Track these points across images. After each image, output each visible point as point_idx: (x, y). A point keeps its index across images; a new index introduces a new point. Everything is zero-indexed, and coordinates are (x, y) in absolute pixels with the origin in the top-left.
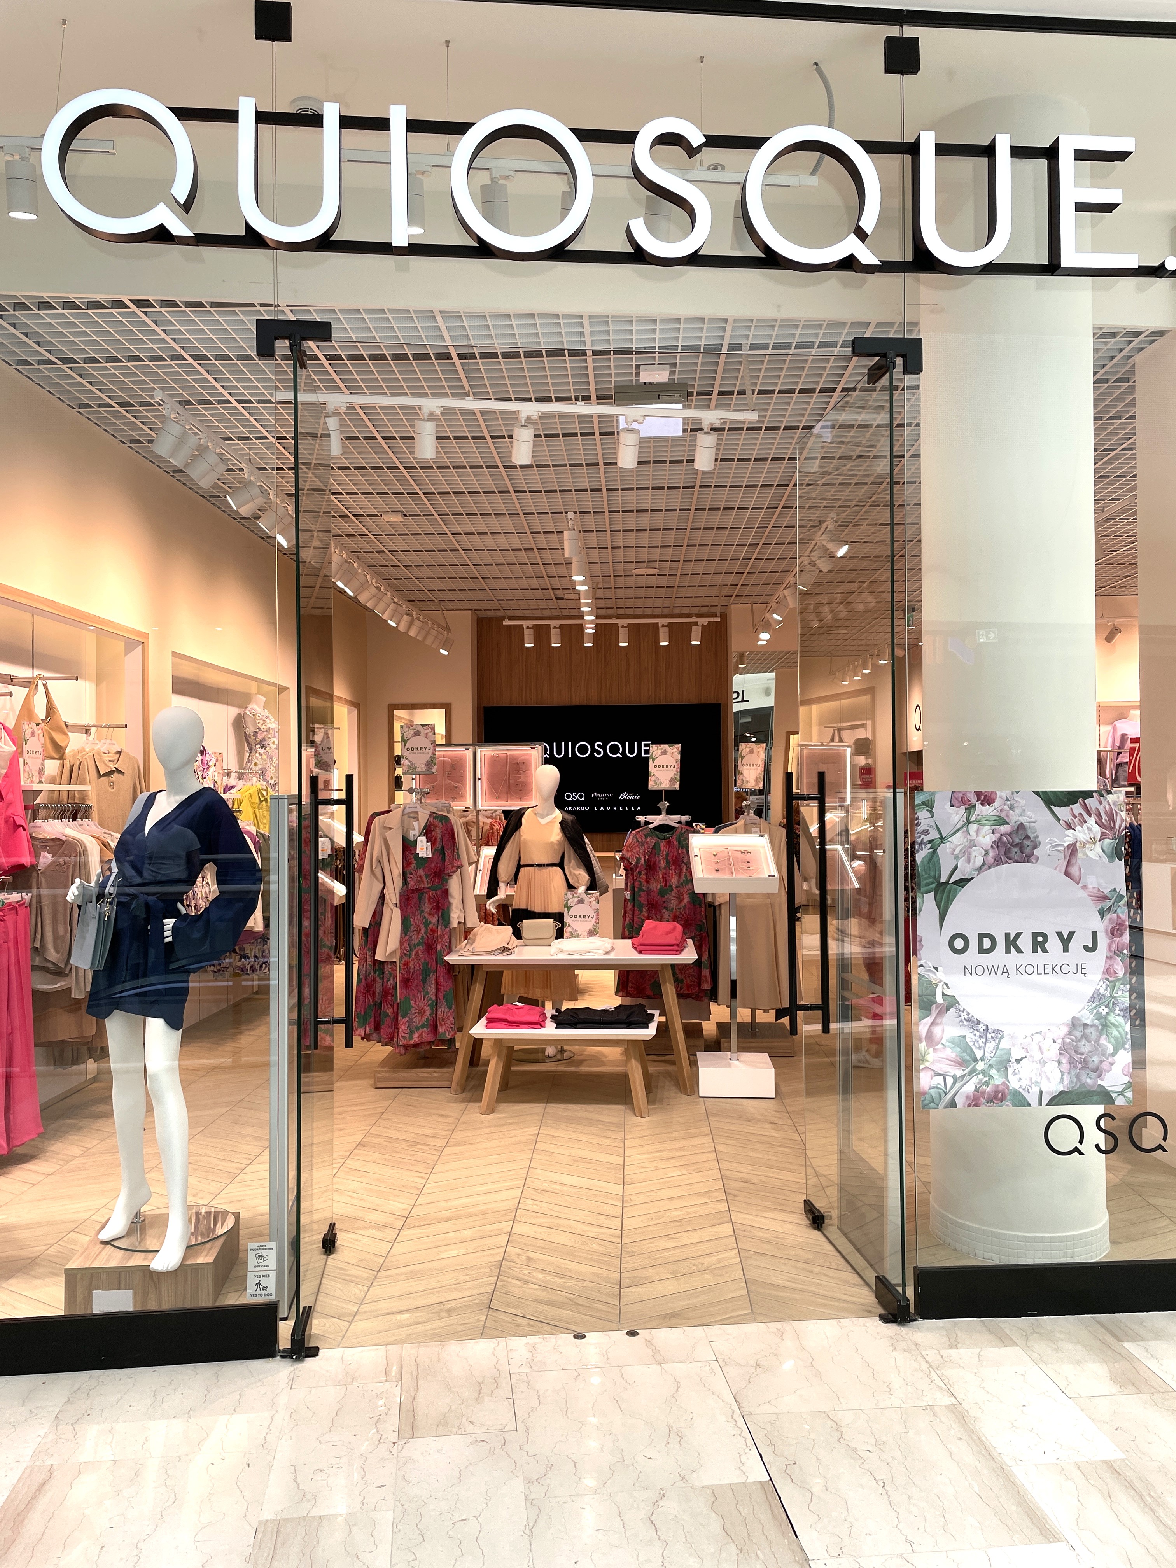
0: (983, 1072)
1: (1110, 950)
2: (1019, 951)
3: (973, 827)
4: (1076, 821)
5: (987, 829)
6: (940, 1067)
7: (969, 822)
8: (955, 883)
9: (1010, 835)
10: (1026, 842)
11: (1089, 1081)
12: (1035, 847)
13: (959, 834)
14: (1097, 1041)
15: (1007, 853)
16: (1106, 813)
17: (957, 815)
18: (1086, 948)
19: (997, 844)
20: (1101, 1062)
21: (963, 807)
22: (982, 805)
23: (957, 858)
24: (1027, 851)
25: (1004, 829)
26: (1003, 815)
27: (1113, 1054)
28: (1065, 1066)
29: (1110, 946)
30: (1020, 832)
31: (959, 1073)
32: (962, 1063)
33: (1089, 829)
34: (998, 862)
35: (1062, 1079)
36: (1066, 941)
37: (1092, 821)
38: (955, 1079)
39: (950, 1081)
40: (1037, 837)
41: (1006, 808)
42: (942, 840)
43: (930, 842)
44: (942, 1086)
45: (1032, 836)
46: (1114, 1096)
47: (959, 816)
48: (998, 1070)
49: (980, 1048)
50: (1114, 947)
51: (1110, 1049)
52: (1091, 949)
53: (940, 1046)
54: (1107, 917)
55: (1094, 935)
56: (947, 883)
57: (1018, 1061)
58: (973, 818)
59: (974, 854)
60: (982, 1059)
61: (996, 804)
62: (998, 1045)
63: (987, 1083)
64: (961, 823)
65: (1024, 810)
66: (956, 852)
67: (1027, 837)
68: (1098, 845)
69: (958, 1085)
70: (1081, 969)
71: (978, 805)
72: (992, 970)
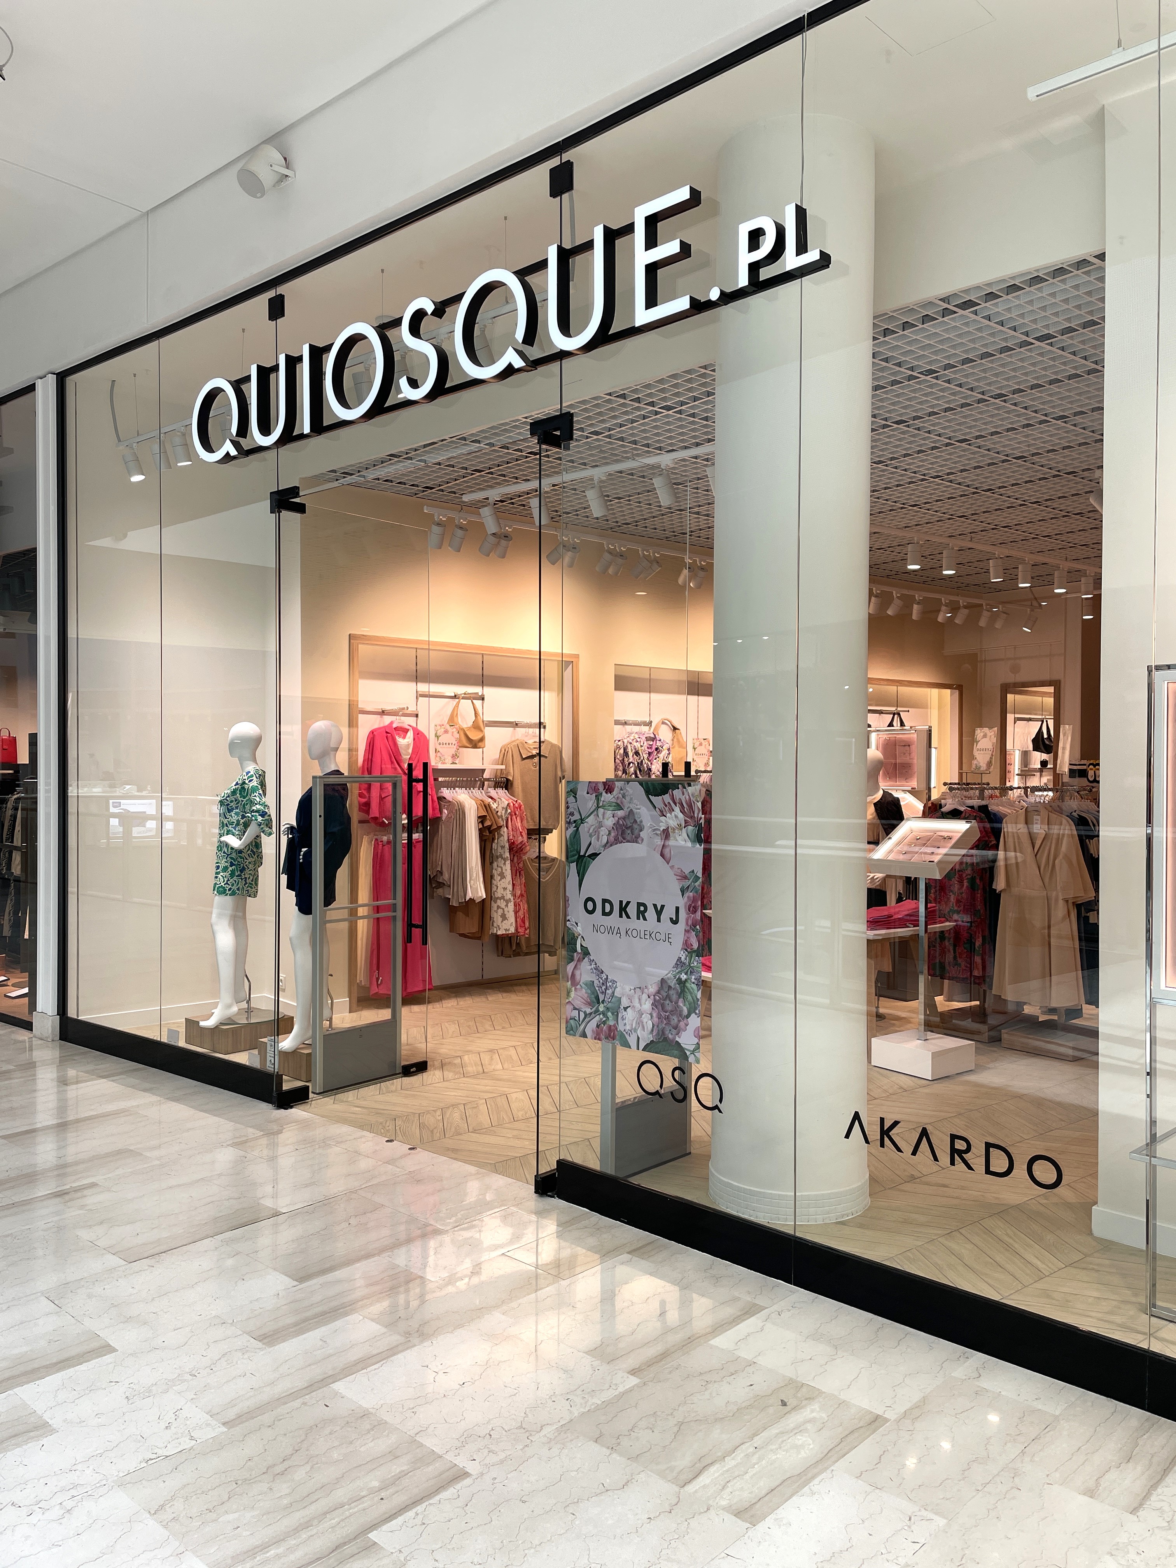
0: (604, 1013)
1: (687, 924)
2: (628, 917)
3: (601, 810)
4: (667, 809)
5: (609, 813)
6: (578, 1003)
7: (598, 807)
8: (589, 856)
9: (624, 818)
10: (635, 826)
11: (670, 1036)
12: (641, 830)
13: (592, 816)
14: (677, 1003)
15: (623, 833)
16: (687, 804)
18: (671, 919)
19: (617, 824)
20: (679, 1021)
21: (594, 795)
22: (606, 793)
23: (591, 836)
24: (636, 832)
25: (620, 813)
26: (619, 802)
27: (688, 1016)
28: (656, 1019)
29: (687, 920)
30: (631, 817)
31: (588, 1011)
32: (590, 1004)
33: (676, 817)
34: (617, 841)
35: (652, 1030)
36: (659, 912)
37: (677, 810)
38: (586, 1015)
39: (582, 1015)
40: (641, 822)
41: (620, 796)
42: (582, 820)
43: (575, 822)
44: (577, 1018)
45: (638, 821)
46: (688, 1053)
47: (592, 801)
48: (613, 1014)
49: (602, 993)
50: (690, 922)
51: (685, 1011)
52: (675, 922)
53: (578, 987)
54: (686, 895)
55: (677, 909)
56: (584, 856)
57: (625, 1009)
58: (601, 804)
59: (602, 833)
60: (603, 1002)
61: (614, 793)
62: (613, 993)
63: (604, 1023)
64: (594, 808)
65: (631, 799)
66: (591, 831)
67: (635, 821)
68: (684, 830)
69: (587, 1020)
70: (668, 938)
71: (604, 794)
72: (610, 930)
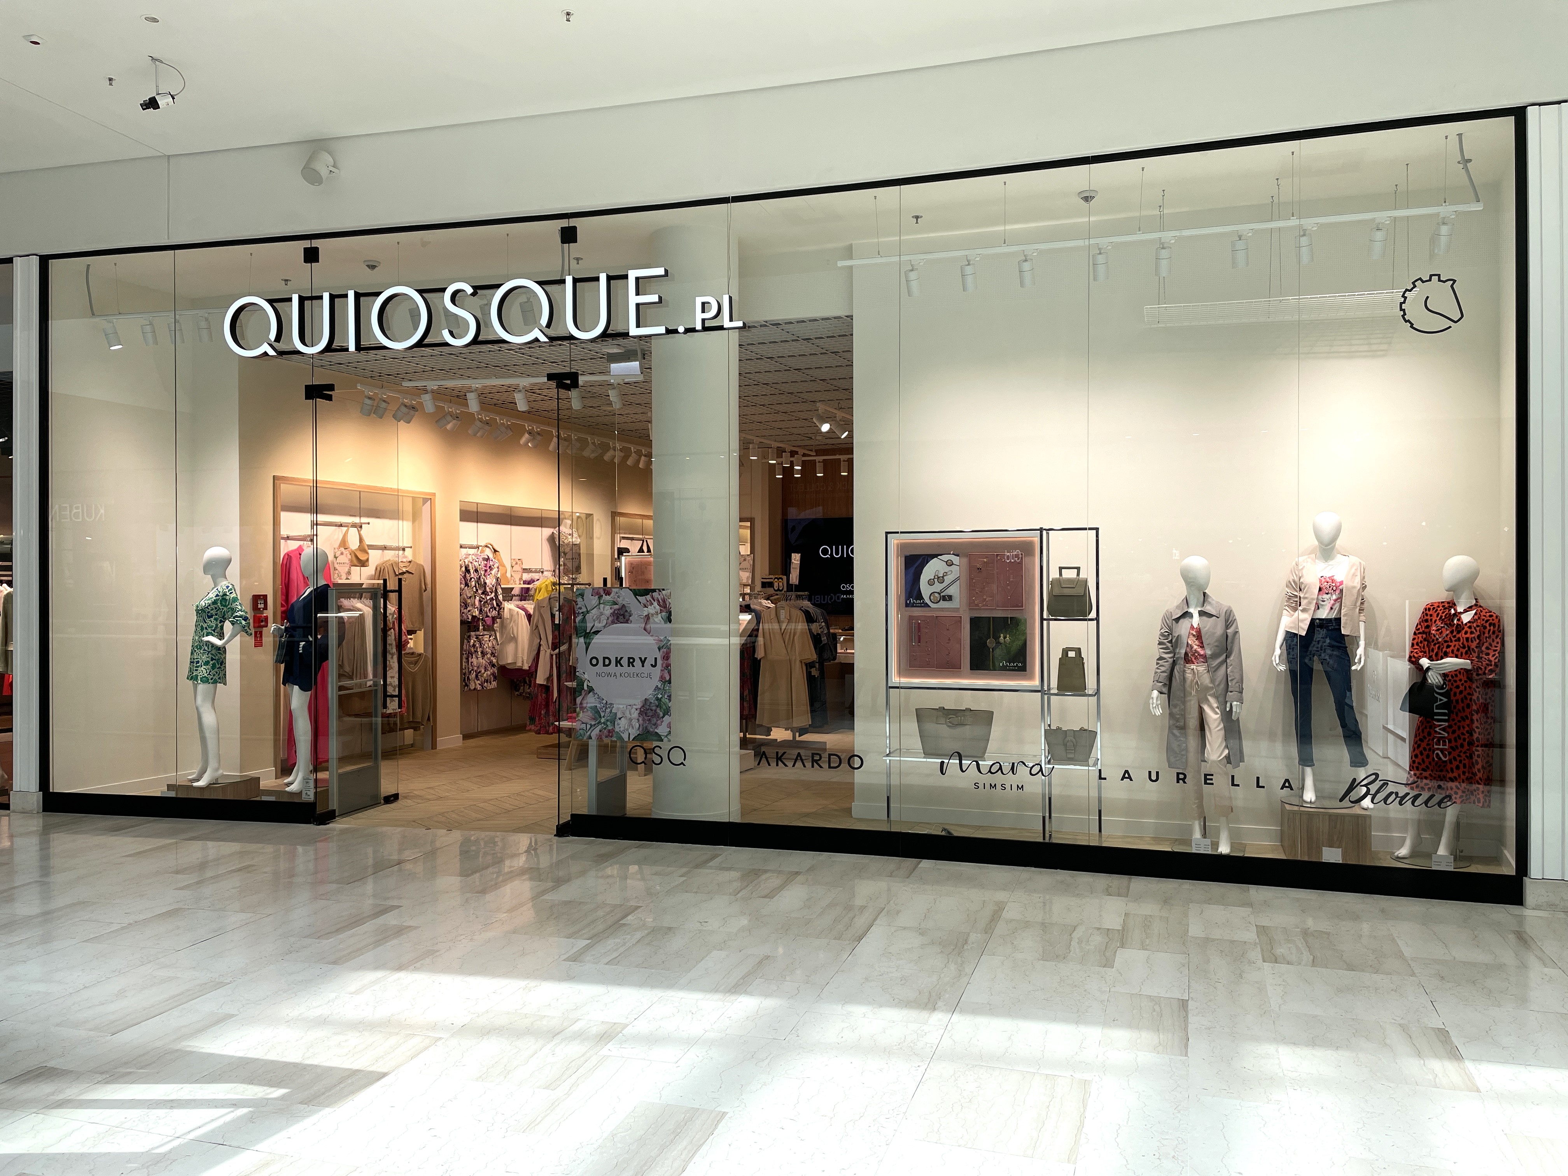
0: (604, 723)
1: (662, 667)
2: (622, 666)
3: (602, 606)
4: (648, 603)
5: (608, 607)
6: (584, 720)
7: (600, 604)
8: (593, 633)
9: (619, 610)
10: (626, 614)
11: (651, 730)
12: (630, 616)
13: (595, 609)
14: (655, 711)
15: (618, 618)
16: (662, 599)
17: (594, 600)
18: (652, 665)
19: (613, 614)
20: (657, 721)
21: (597, 597)
22: (606, 595)
23: (594, 621)
24: (627, 617)
25: (616, 607)
26: (615, 600)
27: (663, 717)
28: (641, 722)
29: (662, 665)
30: (623, 608)
31: (593, 723)
32: (595, 719)
33: (655, 607)
34: (613, 622)
35: (639, 728)
36: (643, 662)
37: (655, 604)
38: (591, 726)
39: (589, 726)
40: (631, 611)
41: (616, 597)
42: (588, 612)
43: (582, 613)
44: (585, 729)
45: (628, 611)
46: (663, 737)
47: (595, 601)
48: (611, 723)
49: (603, 711)
50: (664, 665)
51: (661, 714)
52: (654, 666)
53: (585, 710)
54: (662, 651)
55: (656, 659)
56: (590, 633)
57: (620, 719)
58: (602, 602)
59: (602, 619)
60: (604, 717)
61: (612, 595)
62: (611, 711)
63: (605, 728)
64: (597, 604)
65: (624, 598)
66: (594, 618)
67: (626, 611)
68: (659, 615)
69: (592, 729)
70: (649, 676)
71: (604, 595)
72: (609, 675)
